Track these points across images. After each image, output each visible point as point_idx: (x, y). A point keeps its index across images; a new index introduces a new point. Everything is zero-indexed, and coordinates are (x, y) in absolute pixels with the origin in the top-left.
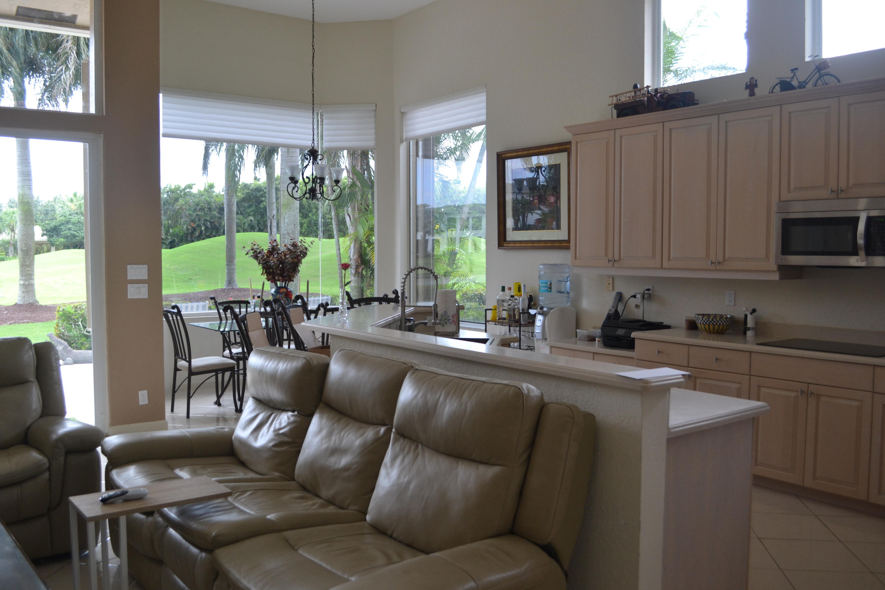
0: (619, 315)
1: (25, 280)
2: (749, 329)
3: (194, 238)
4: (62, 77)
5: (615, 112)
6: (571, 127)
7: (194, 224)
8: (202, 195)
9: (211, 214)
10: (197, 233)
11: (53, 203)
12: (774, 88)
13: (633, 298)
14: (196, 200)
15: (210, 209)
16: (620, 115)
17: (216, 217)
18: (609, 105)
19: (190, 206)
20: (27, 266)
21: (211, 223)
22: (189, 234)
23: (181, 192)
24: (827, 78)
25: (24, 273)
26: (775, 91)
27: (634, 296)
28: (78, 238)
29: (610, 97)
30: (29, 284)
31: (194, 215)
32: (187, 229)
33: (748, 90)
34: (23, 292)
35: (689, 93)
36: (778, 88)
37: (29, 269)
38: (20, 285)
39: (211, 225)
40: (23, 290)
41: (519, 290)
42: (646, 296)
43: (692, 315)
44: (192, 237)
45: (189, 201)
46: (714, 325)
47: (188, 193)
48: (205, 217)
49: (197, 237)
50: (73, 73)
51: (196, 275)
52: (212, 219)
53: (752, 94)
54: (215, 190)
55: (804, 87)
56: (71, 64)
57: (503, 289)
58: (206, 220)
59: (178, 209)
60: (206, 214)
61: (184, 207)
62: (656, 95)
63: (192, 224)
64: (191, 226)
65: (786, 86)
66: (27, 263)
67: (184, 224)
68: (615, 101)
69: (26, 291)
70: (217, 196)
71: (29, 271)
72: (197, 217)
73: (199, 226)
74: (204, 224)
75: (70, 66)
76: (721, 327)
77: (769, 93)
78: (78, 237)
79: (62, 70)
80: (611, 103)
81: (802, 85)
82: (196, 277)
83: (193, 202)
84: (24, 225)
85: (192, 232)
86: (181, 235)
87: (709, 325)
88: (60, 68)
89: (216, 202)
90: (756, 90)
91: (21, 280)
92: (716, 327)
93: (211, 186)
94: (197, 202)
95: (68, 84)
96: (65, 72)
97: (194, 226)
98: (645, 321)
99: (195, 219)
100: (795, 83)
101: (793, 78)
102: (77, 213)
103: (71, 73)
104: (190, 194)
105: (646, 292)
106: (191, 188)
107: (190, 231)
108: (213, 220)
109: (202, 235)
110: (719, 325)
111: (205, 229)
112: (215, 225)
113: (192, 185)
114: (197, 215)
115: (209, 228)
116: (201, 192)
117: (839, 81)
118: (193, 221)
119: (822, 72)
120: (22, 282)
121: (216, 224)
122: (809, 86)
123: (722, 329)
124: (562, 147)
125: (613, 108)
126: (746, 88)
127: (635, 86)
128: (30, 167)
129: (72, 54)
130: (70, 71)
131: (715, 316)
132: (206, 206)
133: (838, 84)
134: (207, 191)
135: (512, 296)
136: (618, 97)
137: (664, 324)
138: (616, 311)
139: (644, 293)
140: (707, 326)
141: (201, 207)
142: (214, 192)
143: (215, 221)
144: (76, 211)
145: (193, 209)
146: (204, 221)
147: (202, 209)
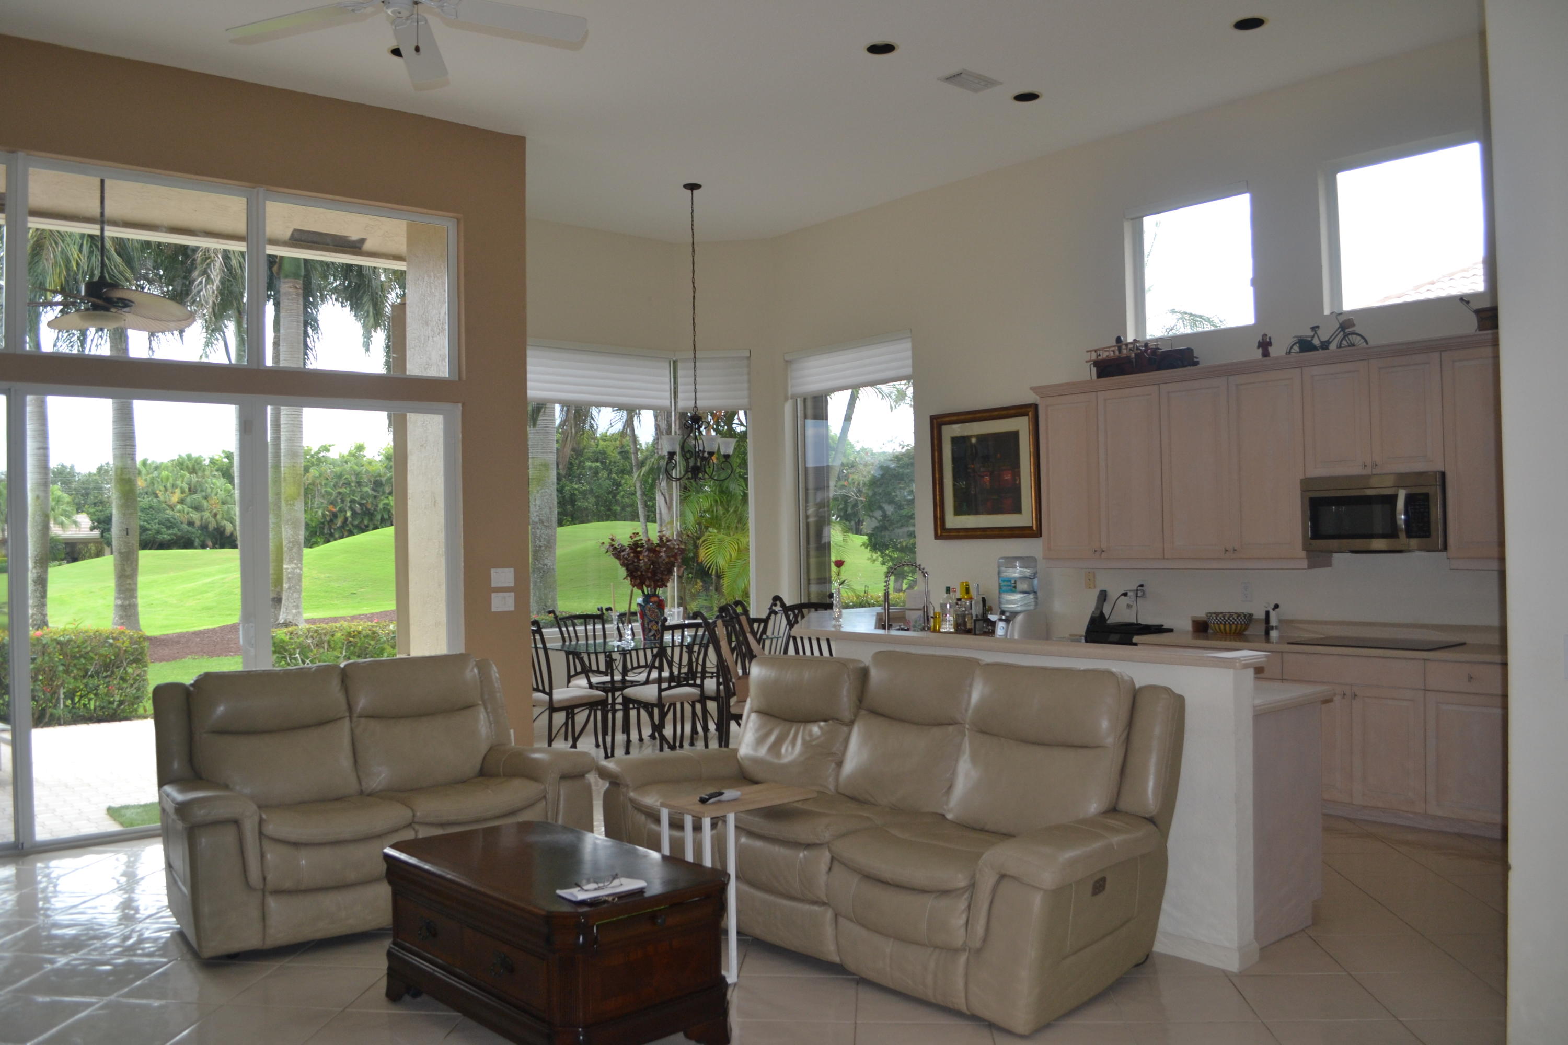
0: (1105, 617)
1: (125, 599)
2: (1272, 628)
3: (335, 529)
4: (202, 293)
5: (1094, 370)
6: (1040, 387)
7: (335, 506)
8: (346, 462)
9: (361, 491)
10: (339, 522)
11: (97, 477)
12: (1291, 348)
13: (1123, 597)
14: (337, 469)
15: (359, 484)
16: (1100, 375)
17: (368, 496)
18: (1087, 362)
19: (327, 479)
20: (127, 577)
21: (361, 504)
22: (326, 524)
23: (312, 456)
24: (1353, 338)
25: (123, 588)
26: (1292, 351)
27: (1125, 594)
28: (150, 533)
29: (1087, 352)
30: (129, 605)
31: (334, 493)
32: (324, 516)
33: (1260, 349)
34: (121, 617)
35: (1188, 349)
36: (1296, 348)
37: (131, 582)
38: (116, 606)
39: (362, 509)
40: (121, 613)
41: (967, 591)
42: (1140, 594)
43: (1201, 614)
44: (330, 529)
45: (326, 471)
46: (1231, 625)
47: (323, 459)
48: (352, 497)
49: (338, 528)
50: (217, 288)
51: (361, 588)
52: (363, 499)
53: (1266, 354)
54: (365, 453)
55: (1327, 348)
56: (215, 274)
57: (948, 590)
58: (353, 501)
59: (310, 484)
60: (353, 492)
61: (318, 481)
62: (1146, 351)
63: (331, 507)
64: (328, 511)
65: (1305, 345)
66: (128, 573)
67: (319, 508)
68: (1094, 357)
69: (126, 616)
70: (370, 463)
71: (130, 584)
72: (340, 497)
73: (342, 510)
74: (351, 508)
75: (212, 277)
76: (1239, 627)
77: (1286, 354)
78: (149, 530)
79: (201, 282)
80: (1088, 359)
81: (1325, 345)
82: (362, 590)
83: (332, 472)
84: (124, 514)
85: (331, 521)
86: (314, 524)
87: (1225, 625)
88: (199, 280)
89: (369, 473)
90: (1270, 349)
91: (117, 598)
92: (1234, 627)
93: (360, 448)
94: (338, 474)
95: (211, 303)
96: (206, 286)
97: (334, 510)
98: (1140, 624)
99: (335, 500)
100: (1316, 342)
101: (1313, 337)
102: (147, 493)
103: (215, 288)
104: (325, 460)
105: (1139, 588)
106: (328, 450)
107: (328, 519)
108: (365, 501)
109: (347, 525)
110: (1236, 625)
111: (352, 514)
112: (367, 509)
113: (330, 446)
114: (339, 493)
115: (359, 514)
116: (343, 457)
117: (1366, 342)
118: (333, 503)
119: (1347, 331)
120: (119, 602)
121: (369, 506)
122: (1333, 346)
123: (1240, 630)
124: (1020, 410)
125: (1092, 366)
126: (1259, 347)
127: (1119, 340)
128: (132, 425)
129: (216, 258)
130: (213, 284)
131: (1231, 614)
132: (353, 478)
133: (1367, 346)
134: (354, 455)
135: (959, 600)
136: (1098, 352)
137: (1165, 627)
138: (1102, 614)
139: (1137, 590)
140: (1222, 627)
141: (345, 481)
142: (365, 456)
143: (367, 502)
144: (146, 490)
145: (332, 484)
146: (350, 502)
147: (348, 484)
